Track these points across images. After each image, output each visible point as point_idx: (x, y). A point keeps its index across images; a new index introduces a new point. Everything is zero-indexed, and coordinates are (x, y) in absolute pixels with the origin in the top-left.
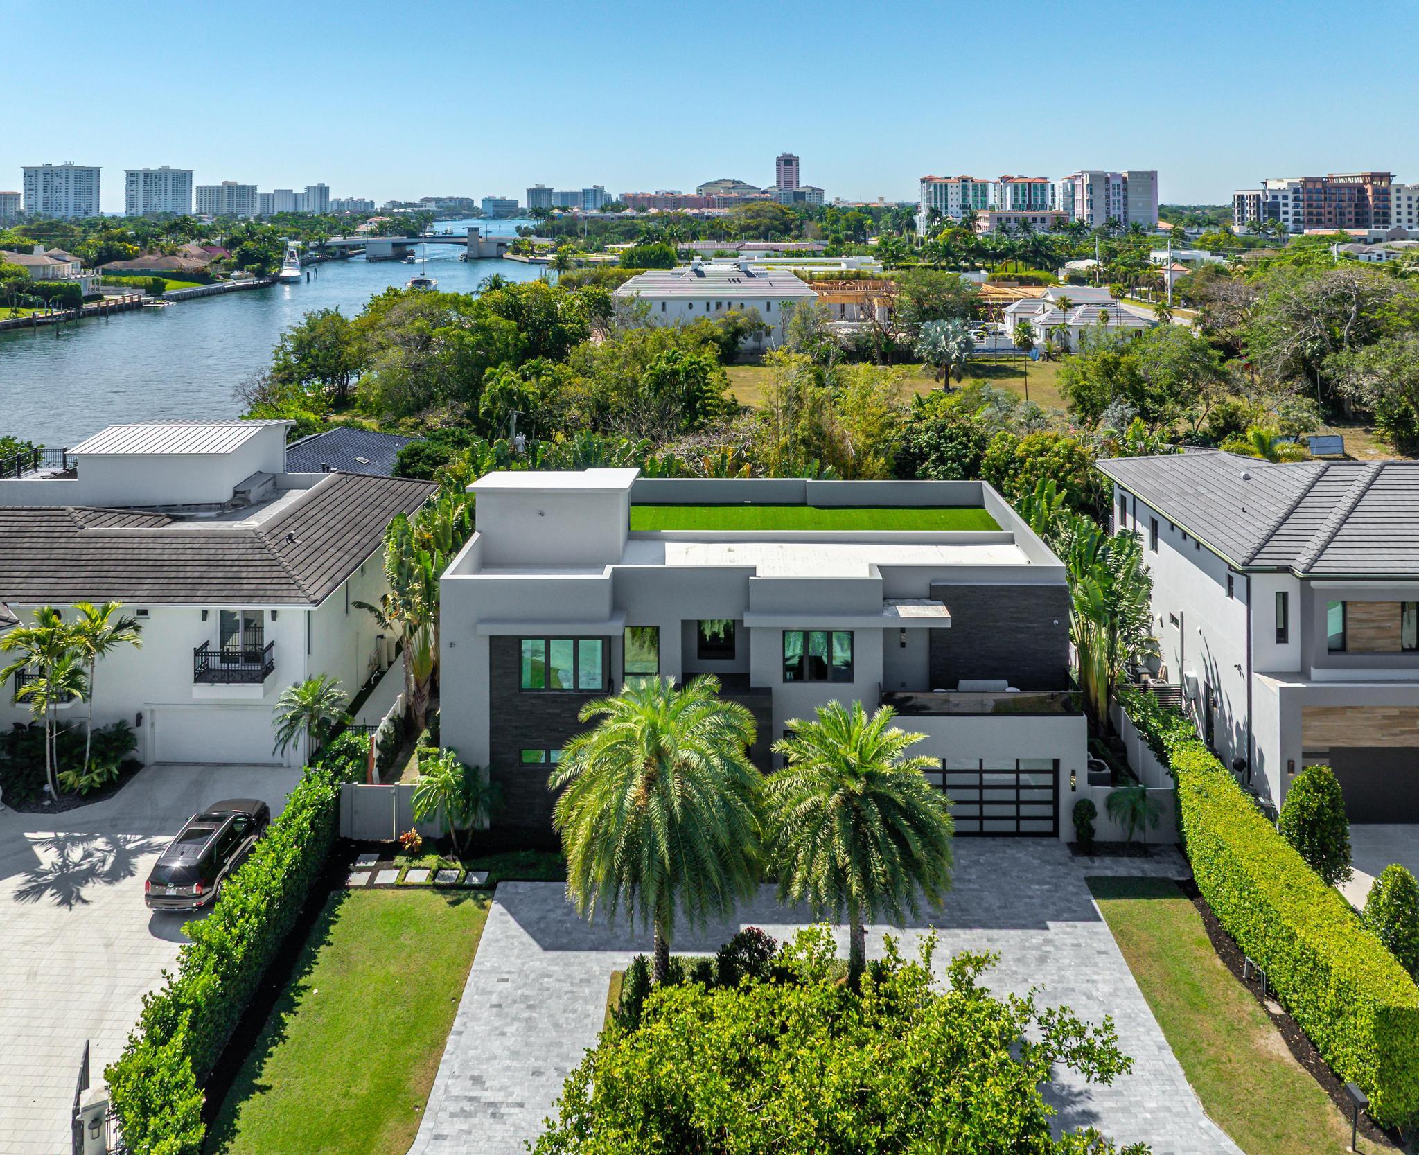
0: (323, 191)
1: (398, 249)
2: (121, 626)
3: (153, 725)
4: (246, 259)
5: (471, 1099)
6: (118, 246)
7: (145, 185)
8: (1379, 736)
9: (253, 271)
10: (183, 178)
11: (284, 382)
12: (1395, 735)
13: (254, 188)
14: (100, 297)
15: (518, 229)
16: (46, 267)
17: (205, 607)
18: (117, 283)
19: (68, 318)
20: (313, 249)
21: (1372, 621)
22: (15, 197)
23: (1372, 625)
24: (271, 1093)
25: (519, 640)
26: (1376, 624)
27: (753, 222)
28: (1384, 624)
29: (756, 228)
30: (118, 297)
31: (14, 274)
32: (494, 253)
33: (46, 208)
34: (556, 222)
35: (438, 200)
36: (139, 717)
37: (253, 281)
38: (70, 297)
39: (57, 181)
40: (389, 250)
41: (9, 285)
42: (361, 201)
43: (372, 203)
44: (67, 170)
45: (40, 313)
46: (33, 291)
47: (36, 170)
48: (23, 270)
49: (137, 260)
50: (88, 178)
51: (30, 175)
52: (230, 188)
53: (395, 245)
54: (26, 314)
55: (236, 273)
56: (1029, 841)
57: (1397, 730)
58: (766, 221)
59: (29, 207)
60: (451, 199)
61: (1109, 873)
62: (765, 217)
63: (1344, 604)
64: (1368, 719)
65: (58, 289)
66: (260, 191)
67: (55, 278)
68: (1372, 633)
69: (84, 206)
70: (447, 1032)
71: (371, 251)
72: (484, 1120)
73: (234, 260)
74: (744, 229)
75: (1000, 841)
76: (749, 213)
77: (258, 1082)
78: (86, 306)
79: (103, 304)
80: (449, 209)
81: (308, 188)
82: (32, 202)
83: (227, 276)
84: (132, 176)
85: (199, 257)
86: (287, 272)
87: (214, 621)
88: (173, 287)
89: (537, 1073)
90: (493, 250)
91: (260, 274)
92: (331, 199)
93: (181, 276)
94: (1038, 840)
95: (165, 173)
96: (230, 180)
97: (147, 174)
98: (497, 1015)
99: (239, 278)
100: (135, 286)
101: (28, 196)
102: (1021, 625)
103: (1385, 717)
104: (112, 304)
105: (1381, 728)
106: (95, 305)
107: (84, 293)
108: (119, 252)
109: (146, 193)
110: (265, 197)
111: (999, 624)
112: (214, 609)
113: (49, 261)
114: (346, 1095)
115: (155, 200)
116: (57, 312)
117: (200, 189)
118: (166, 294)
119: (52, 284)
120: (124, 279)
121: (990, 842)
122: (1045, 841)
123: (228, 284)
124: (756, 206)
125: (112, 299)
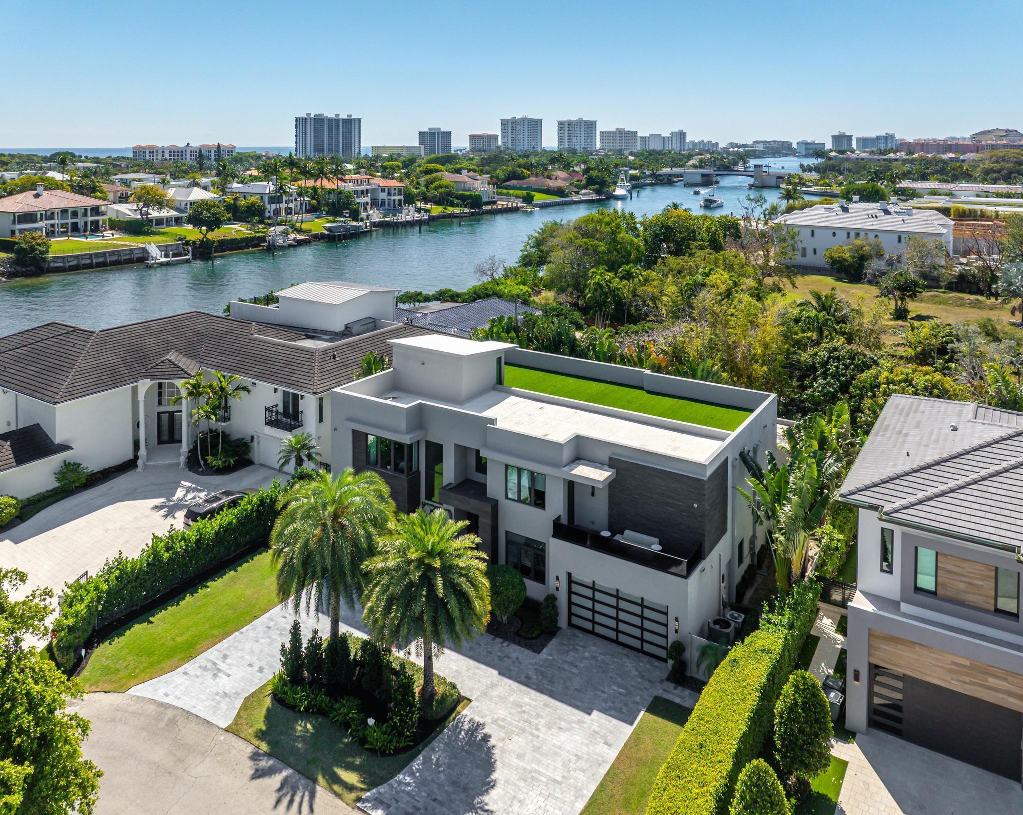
0: (682, 135)
1: (706, 179)
2: (238, 388)
3: (258, 443)
4: (591, 182)
5: (215, 664)
6: (519, 170)
7: (569, 130)
8: (948, 679)
9: (594, 190)
10: (590, 126)
11: (525, 265)
12: (965, 683)
13: (636, 133)
14: (495, 203)
15: (802, 166)
16: (465, 183)
17: (276, 387)
18: (508, 194)
19: (472, 214)
20: (649, 176)
21: (963, 576)
22: (496, 137)
23: (963, 579)
24: (150, 625)
25: (367, 435)
26: (968, 580)
27: (997, 166)
28: (976, 582)
29: (999, 171)
30: (505, 203)
31: (446, 187)
32: (774, 184)
33: (513, 145)
34: (831, 162)
35: (765, 142)
36: (252, 438)
37: (594, 197)
38: (475, 202)
39: (518, 127)
40: (699, 179)
41: (441, 194)
42: (709, 142)
43: (717, 144)
44: (524, 120)
45: (457, 210)
46: (457, 197)
47: (507, 121)
48: (451, 184)
49: (525, 180)
50: (535, 125)
51: (504, 123)
52: (620, 132)
53: (703, 175)
54: (450, 210)
55: (583, 191)
56: (646, 659)
57: (967, 679)
58: (1010, 165)
59: (504, 143)
60: (775, 142)
61: (677, 700)
62: (1008, 162)
63: (937, 553)
64: (937, 660)
65: (470, 197)
66: (639, 135)
67: (469, 190)
68: (962, 586)
69: (533, 143)
70: (237, 630)
71: (686, 179)
72: (209, 675)
73: (584, 182)
74: (987, 172)
75: (627, 651)
76: (994, 158)
77: (151, 619)
78: (485, 208)
79: (495, 207)
80: (773, 148)
81: (672, 133)
82: (505, 140)
83: (577, 193)
84: (561, 124)
85: (564, 180)
86: (619, 192)
87: (280, 395)
88: (539, 198)
89: (250, 665)
90: (773, 182)
91: (598, 192)
92: (688, 141)
93: (548, 191)
94: (654, 660)
95: (580, 122)
96: (621, 127)
97: (570, 123)
98: (265, 632)
99: (585, 194)
100: (517, 197)
101: (503, 137)
102: (670, 501)
103: (953, 663)
104: (500, 207)
105: (950, 671)
106: (490, 207)
107: (484, 200)
108: (519, 175)
109: (569, 135)
110: (643, 139)
111: (654, 496)
112: (281, 389)
113: (467, 179)
114: (173, 639)
115: (574, 140)
116: (466, 210)
117: (602, 133)
118: (534, 202)
119: (467, 193)
120: (511, 192)
121: (620, 649)
122: (657, 663)
123: (576, 198)
124: (1000, 153)
125: (502, 204)
